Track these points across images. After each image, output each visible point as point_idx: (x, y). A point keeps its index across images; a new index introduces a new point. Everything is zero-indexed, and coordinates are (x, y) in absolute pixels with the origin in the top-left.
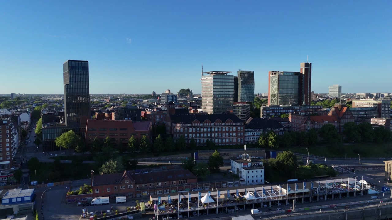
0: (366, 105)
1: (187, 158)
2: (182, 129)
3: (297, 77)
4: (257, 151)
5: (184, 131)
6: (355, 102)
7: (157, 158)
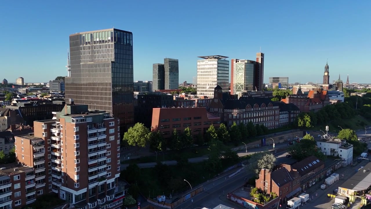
0: (306, 90)
1: (258, 145)
2: (238, 116)
3: (253, 65)
4: (299, 132)
5: (240, 117)
6: (295, 88)
7: (238, 148)
